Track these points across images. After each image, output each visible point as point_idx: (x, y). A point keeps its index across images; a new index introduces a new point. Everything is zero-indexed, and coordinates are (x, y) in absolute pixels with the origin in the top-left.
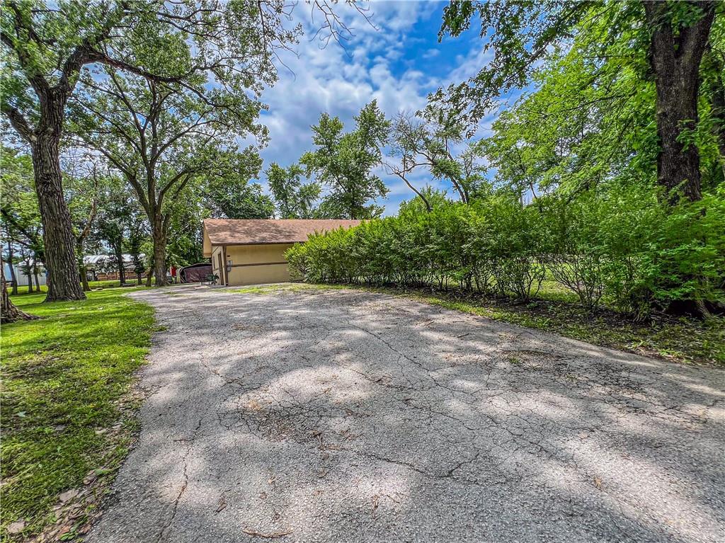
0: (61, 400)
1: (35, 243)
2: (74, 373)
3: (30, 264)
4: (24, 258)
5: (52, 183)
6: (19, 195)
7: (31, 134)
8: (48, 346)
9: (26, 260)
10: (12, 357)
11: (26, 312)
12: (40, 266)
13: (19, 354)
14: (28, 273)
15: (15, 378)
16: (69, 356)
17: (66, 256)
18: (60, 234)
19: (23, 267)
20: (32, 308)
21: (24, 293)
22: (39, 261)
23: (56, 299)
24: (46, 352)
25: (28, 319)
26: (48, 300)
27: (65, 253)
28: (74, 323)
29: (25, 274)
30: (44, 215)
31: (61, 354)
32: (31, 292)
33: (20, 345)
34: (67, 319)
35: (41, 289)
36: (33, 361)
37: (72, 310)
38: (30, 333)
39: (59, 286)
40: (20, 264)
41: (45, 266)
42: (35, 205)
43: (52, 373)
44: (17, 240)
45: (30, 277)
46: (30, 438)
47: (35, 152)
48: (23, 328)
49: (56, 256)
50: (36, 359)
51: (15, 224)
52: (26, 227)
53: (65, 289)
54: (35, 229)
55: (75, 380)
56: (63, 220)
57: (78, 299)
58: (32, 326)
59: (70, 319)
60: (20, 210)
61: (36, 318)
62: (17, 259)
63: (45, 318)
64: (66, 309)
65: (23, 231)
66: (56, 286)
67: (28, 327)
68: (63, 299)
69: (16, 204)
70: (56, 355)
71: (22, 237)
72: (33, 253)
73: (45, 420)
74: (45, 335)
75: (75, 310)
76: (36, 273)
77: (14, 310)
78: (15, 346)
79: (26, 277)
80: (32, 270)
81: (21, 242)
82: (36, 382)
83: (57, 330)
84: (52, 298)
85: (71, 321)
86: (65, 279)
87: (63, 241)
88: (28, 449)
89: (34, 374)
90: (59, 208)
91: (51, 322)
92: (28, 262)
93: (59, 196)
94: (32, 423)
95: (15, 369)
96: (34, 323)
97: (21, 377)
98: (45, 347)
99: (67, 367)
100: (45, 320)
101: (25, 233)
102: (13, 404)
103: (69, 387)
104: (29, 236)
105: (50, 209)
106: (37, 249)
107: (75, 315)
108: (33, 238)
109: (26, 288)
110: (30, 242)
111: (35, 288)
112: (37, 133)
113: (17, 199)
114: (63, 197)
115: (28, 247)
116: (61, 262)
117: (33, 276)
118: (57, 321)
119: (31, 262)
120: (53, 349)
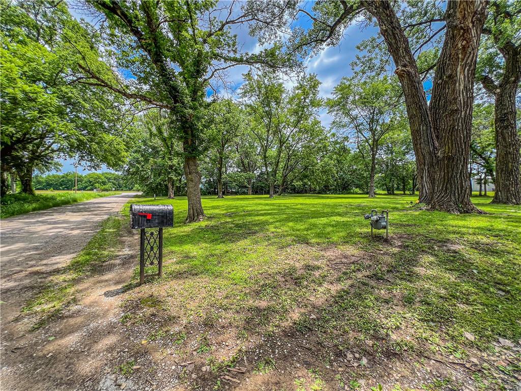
0: (502, 274)
1: (488, 163)
2: (514, 258)
3: (482, 177)
4: (478, 174)
5: (508, 119)
6: (481, 133)
7: (497, 88)
8: (494, 234)
9: (480, 175)
10: (470, 234)
11: (479, 208)
12: (488, 179)
13: (474, 234)
14: (480, 183)
15: (473, 248)
16: (511, 246)
17: (512, 172)
18: (509, 156)
19: (478, 179)
20: (482, 206)
21: (476, 196)
22: (488, 175)
23: (500, 202)
24: (493, 238)
25: (480, 213)
26: (493, 202)
27: (512, 170)
28: (515, 222)
29: (478, 183)
30: (498, 144)
31: (504, 242)
32: (480, 195)
33: (475, 228)
34: (509, 218)
35: (487, 194)
36: (483, 241)
37: (512, 212)
38: (481, 223)
39: (503, 193)
40: (476, 177)
41: (492, 179)
42: (491, 138)
43: (497, 253)
44: (476, 162)
45: (481, 186)
46: (480, 289)
47: (497, 101)
48: (477, 218)
49: (504, 172)
50: (485, 240)
51: (476, 152)
52: (483, 153)
53: (508, 196)
54: (489, 153)
55: (515, 264)
56: (513, 145)
57: (517, 204)
58: (482, 218)
59: (511, 218)
60: (480, 143)
61: (485, 213)
62: (474, 175)
63: (491, 214)
64: (508, 210)
65: (480, 156)
66: (501, 193)
67: (480, 218)
68: (505, 203)
69: (478, 139)
70: (500, 241)
71: (479, 160)
72: (485, 170)
73: (490, 282)
74: (492, 226)
75: (516, 212)
76: (485, 183)
77: (472, 206)
78: (472, 228)
79: (479, 186)
80: (483, 181)
81: (478, 163)
82: (485, 255)
83: (500, 225)
84: (496, 201)
85: (512, 220)
86: (509, 189)
87: (511, 161)
88: (479, 295)
89: (484, 250)
90: (511, 137)
91: (496, 218)
92: (481, 176)
93: (512, 128)
94: (481, 280)
95: (472, 242)
96: (484, 217)
97: (476, 248)
98: (491, 234)
99: (509, 253)
100: (491, 215)
101: (481, 157)
102: (470, 263)
103: (510, 268)
104: (484, 159)
105: (504, 138)
106: (488, 167)
107: (515, 216)
108: (486, 160)
109: (478, 193)
110: (484, 163)
111: (483, 193)
112: (500, 86)
113: (479, 136)
114: (515, 127)
115: (482, 166)
116: (508, 176)
117: (483, 185)
118: (500, 218)
119: (483, 176)
120: (497, 237)
